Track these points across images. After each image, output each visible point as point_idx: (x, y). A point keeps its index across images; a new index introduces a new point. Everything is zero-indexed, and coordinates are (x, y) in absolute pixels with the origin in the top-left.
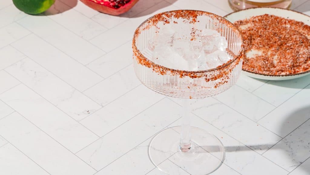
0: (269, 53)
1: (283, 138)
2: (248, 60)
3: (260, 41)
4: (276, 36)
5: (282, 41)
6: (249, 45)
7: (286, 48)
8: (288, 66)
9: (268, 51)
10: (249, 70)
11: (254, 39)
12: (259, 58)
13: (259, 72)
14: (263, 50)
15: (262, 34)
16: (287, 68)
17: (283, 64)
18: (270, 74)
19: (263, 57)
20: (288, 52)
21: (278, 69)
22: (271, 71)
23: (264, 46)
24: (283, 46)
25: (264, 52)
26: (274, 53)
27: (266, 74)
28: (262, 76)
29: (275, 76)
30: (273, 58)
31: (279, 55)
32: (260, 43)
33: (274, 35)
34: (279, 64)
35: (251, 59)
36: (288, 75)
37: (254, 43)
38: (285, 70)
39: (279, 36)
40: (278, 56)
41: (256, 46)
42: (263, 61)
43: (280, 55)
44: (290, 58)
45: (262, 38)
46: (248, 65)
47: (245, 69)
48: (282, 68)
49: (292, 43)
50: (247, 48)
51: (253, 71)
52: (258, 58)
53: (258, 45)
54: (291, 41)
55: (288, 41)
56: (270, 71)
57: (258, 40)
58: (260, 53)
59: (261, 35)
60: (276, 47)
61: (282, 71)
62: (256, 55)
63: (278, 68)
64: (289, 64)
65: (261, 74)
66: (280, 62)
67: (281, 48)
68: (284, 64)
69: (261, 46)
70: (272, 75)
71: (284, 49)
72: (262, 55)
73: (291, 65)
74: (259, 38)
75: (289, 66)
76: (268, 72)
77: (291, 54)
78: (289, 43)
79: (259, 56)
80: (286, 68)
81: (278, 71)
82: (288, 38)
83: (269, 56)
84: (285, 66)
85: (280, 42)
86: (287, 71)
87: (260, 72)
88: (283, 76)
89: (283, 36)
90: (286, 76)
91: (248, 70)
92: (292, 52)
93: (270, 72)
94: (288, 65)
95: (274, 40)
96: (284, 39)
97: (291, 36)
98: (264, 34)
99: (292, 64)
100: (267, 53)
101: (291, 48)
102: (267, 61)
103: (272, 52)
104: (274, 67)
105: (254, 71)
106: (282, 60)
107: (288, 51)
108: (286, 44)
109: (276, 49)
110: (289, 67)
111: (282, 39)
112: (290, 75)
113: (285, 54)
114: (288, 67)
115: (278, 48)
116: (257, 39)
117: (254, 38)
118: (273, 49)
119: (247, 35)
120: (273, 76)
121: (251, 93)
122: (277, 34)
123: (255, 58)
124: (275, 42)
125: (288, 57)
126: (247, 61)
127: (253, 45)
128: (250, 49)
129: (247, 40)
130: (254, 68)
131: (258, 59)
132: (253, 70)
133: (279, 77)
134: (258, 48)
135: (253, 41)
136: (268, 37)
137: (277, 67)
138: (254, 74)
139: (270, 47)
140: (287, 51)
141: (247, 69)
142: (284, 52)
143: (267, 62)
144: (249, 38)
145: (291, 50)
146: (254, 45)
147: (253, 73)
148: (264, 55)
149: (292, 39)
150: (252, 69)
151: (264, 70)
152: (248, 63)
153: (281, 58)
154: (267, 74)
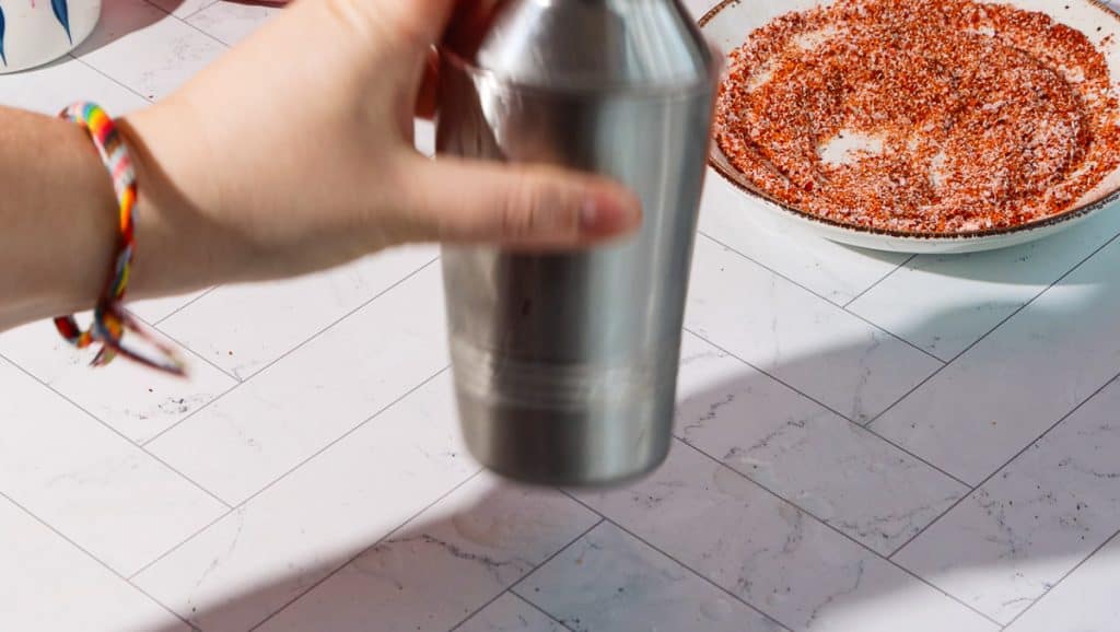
0: (913, 144)
1: (974, 489)
2: (828, 175)
3: (875, 96)
4: (939, 74)
5: (966, 91)
6: (829, 112)
7: (981, 123)
8: (988, 194)
9: (907, 136)
10: (830, 217)
11: (851, 89)
12: (872, 164)
13: (871, 223)
14: (886, 133)
15: (882, 66)
16: (986, 202)
17: (967, 185)
18: (918, 228)
19: (889, 162)
20: (990, 137)
21: (947, 206)
22: (923, 218)
23: (891, 116)
24: (970, 114)
25: (891, 141)
26: (933, 143)
27: (900, 228)
28: (884, 236)
29: (937, 236)
30: (928, 165)
31: (952, 152)
32: (876, 102)
33: (929, 70)
34: (955, 186)
35: (838, 170)
36: (990, 232)
37: (851, 106)
38: (978, 210)
39: (950, 75)
40: (947, 153)
41: (858, 118)
42: (887, 179)
43: (955, 150)
44: (997, 160)
45: (882, 82)
46: (828, 194)
47: (817, 211)
48: (963, 202)
49: (1004, 99)
50: (821, 127)
51: (846, 220)
52: (868, 165)
53: (869, 113)
54: (1001, 94)
55: (988, 92)
56: (915, 216)
57: (865, 92)
58: (876, 144)
59: (880, 71)
60: (941, 117)
61: (967, 216)
62: (860, 151)
63: (948, 203)
64: (995, 184)
65: (880, 232)
66: (958, 177)
67: (959, 120)
68: (974, 187)
69: (877, 115)
70: (924, 231)
71: (971, 127)
72: (885, 150)
73: (1001, 191)
74: (869, 85)
75: (992, 196)
76: (907, 222)
77: (1000, 145)
78: (992, 103)
79: (874, 156)
80: (981, 202)
81: (949, 217)
82: (987, 79)
83: (914, 156)
84: (977, 195)
85: (954, 96)
86: (984, 216)
87: (876, 222)
88: (967, 235)
89: (969, 74)
90: (980, 234)
91: (827, 215)
92: (1003, 139)
93: (918, 223)
94: (987, 189)
95: (931, 90)
96: (970, 85)
97: (997, 72)
98: (892, 67)
99: (1005, 186)
100: (905, 143)
101: (1002, 122)
102: (907, 175)
103: (923, 140)
104: (935, 200)
105: (852, 218)
106: (964, 170)
107: (987, 134)
108: (979, 105)
109: (940, 124)
110: (991, 200)
111: (965, 86)
112: (998, 233)
113: (977, 146)
114: (987, 198)
115: (947, 123)
116: (863, 87)
117: (852, 83)
118: (930, 126)
119: (823, 71)
120: (927, 236)
121: (843, 308)
122: (944, 66)
123: (857, 166)
124: (936, 99)
125: (989, 156)
126: (823, 180)
127: (848, 111)
128: (835, 130)
129: (824, 95)
130: (851, 207)
131: (868, 171)
132: (849, 214)
133: (951, 239)
134: (869, 126)
135: (845, 95)
136: (907, 78)
137: (944, 201)
138: (852, 231)
139: (914, 121)
140: (982, 133)
141: (823, 213)
142: (974, 137)
143: (903, 182)
144: (829, 84)
145: (1000, 127)
146: (852, 112)
147: (847, 226)
148: (890, 152)
149: (1004, 83)
150: (846, 211)
151: (893, 215)
152: (827, 188)
153: (960, 163)
154: (906, 230)
